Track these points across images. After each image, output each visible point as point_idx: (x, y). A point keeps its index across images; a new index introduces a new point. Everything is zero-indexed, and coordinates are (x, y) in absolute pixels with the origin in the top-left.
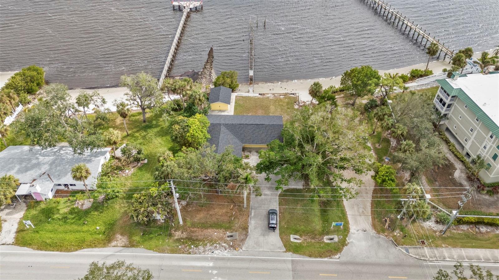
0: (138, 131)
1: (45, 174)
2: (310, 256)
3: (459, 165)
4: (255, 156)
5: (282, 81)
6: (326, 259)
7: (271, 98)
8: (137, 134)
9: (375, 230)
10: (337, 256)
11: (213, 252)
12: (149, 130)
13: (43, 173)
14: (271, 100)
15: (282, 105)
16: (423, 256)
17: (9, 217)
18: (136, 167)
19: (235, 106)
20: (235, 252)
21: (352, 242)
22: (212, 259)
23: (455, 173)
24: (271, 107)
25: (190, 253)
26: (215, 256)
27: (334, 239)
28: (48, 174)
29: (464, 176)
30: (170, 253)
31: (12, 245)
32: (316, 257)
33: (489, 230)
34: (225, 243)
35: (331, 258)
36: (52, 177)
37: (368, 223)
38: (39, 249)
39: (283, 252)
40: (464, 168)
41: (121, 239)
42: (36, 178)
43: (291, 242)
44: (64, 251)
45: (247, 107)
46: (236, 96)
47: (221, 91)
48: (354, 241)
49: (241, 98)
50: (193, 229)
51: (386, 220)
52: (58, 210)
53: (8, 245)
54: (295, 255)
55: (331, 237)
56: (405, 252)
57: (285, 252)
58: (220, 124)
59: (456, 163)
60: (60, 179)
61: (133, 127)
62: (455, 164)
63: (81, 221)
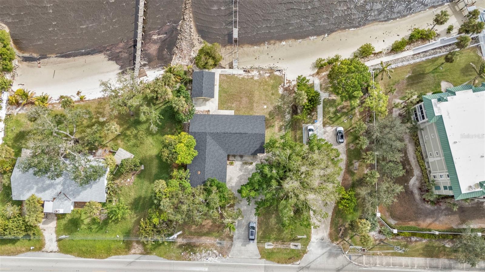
0: (128, 129)
1: (61, 194)
2: (278, 262)
3: (418, 171)
4: (239, 162)
5: (269, 44)
6: (290, 265)
7: (256, 78)
8: (128, 133)
9: (330, 239)
10: (298, 263)
11: (207, 259)
12: (139, 127)
13: (59, 192)
14: (255, 81)
15: (267, 90)
16: (360, 263)
17: (46, 226)
18: (135, 174)
19: (219, 90)
20: (224, 259)
21: (311, 250)
22: (207, 265)
23: (411, 180)
24: (255, 92)
25: (190, 260)
26: (209, 262)
27: (298, 247)
28: (64, 194)
29: (417, 184)
30: (176, 260)
31: (58, 252)
32: (282, 263)
33: (418, 240)
34: (216, 249)
35: (293, 264)
36: (68, 196)
37: (326, 232)
38: (79, 255)
39: (259, 259)
40: (421, 174)
41: (137, 247)
42: (55, 197)
43: (266, 249)
44: (98, 259)
45: (231, 92)
46: (220, 75)
47: (204, 79)
48: (312, 249)
49: (225, 78)
50: (190, 237)
51: (341, 229)
52: (82, 221)
53: (55, 252)
54: (267, 262)
55: (296, 244)
56: (348, 259)
57: (261, 259)
58: (205, 133)
59: (416, 169)
60: (75, 197)
61: (122, 122)
62: (414, 170)
63: (103, 230)
